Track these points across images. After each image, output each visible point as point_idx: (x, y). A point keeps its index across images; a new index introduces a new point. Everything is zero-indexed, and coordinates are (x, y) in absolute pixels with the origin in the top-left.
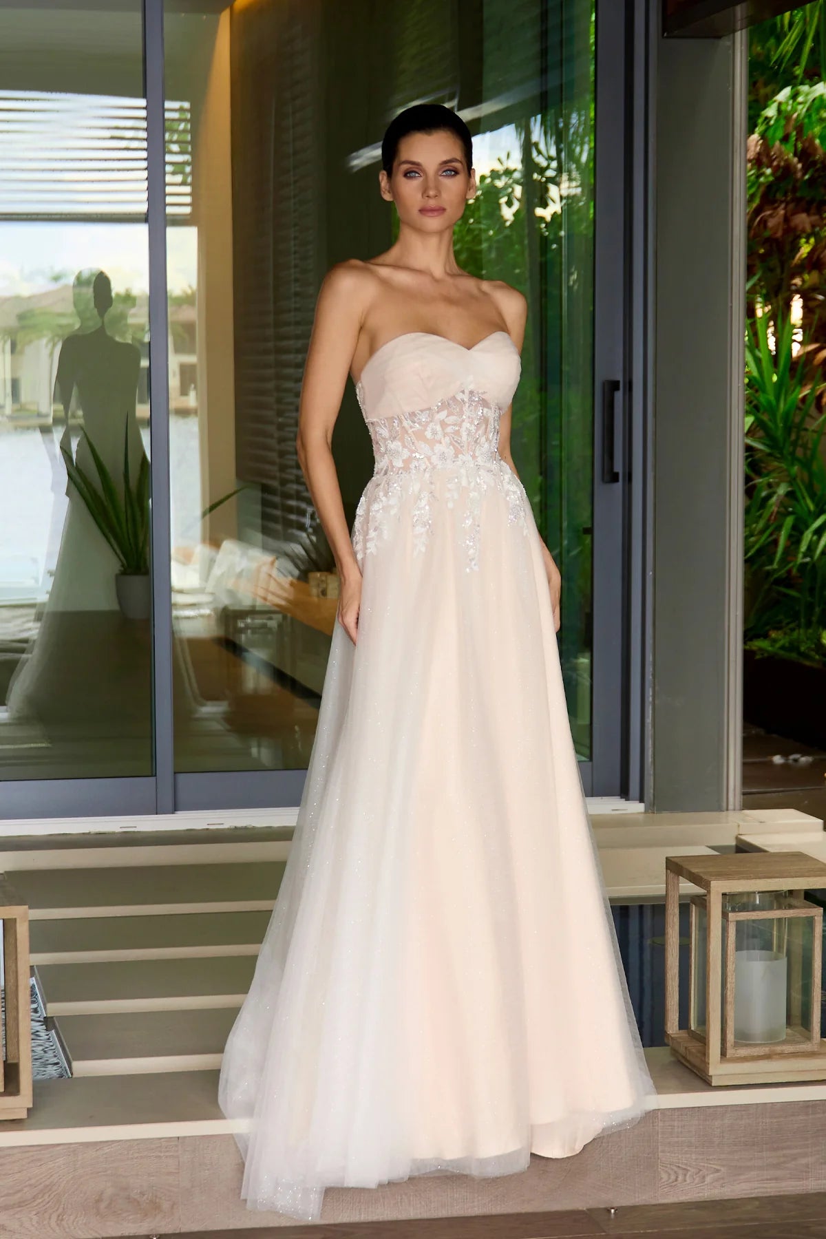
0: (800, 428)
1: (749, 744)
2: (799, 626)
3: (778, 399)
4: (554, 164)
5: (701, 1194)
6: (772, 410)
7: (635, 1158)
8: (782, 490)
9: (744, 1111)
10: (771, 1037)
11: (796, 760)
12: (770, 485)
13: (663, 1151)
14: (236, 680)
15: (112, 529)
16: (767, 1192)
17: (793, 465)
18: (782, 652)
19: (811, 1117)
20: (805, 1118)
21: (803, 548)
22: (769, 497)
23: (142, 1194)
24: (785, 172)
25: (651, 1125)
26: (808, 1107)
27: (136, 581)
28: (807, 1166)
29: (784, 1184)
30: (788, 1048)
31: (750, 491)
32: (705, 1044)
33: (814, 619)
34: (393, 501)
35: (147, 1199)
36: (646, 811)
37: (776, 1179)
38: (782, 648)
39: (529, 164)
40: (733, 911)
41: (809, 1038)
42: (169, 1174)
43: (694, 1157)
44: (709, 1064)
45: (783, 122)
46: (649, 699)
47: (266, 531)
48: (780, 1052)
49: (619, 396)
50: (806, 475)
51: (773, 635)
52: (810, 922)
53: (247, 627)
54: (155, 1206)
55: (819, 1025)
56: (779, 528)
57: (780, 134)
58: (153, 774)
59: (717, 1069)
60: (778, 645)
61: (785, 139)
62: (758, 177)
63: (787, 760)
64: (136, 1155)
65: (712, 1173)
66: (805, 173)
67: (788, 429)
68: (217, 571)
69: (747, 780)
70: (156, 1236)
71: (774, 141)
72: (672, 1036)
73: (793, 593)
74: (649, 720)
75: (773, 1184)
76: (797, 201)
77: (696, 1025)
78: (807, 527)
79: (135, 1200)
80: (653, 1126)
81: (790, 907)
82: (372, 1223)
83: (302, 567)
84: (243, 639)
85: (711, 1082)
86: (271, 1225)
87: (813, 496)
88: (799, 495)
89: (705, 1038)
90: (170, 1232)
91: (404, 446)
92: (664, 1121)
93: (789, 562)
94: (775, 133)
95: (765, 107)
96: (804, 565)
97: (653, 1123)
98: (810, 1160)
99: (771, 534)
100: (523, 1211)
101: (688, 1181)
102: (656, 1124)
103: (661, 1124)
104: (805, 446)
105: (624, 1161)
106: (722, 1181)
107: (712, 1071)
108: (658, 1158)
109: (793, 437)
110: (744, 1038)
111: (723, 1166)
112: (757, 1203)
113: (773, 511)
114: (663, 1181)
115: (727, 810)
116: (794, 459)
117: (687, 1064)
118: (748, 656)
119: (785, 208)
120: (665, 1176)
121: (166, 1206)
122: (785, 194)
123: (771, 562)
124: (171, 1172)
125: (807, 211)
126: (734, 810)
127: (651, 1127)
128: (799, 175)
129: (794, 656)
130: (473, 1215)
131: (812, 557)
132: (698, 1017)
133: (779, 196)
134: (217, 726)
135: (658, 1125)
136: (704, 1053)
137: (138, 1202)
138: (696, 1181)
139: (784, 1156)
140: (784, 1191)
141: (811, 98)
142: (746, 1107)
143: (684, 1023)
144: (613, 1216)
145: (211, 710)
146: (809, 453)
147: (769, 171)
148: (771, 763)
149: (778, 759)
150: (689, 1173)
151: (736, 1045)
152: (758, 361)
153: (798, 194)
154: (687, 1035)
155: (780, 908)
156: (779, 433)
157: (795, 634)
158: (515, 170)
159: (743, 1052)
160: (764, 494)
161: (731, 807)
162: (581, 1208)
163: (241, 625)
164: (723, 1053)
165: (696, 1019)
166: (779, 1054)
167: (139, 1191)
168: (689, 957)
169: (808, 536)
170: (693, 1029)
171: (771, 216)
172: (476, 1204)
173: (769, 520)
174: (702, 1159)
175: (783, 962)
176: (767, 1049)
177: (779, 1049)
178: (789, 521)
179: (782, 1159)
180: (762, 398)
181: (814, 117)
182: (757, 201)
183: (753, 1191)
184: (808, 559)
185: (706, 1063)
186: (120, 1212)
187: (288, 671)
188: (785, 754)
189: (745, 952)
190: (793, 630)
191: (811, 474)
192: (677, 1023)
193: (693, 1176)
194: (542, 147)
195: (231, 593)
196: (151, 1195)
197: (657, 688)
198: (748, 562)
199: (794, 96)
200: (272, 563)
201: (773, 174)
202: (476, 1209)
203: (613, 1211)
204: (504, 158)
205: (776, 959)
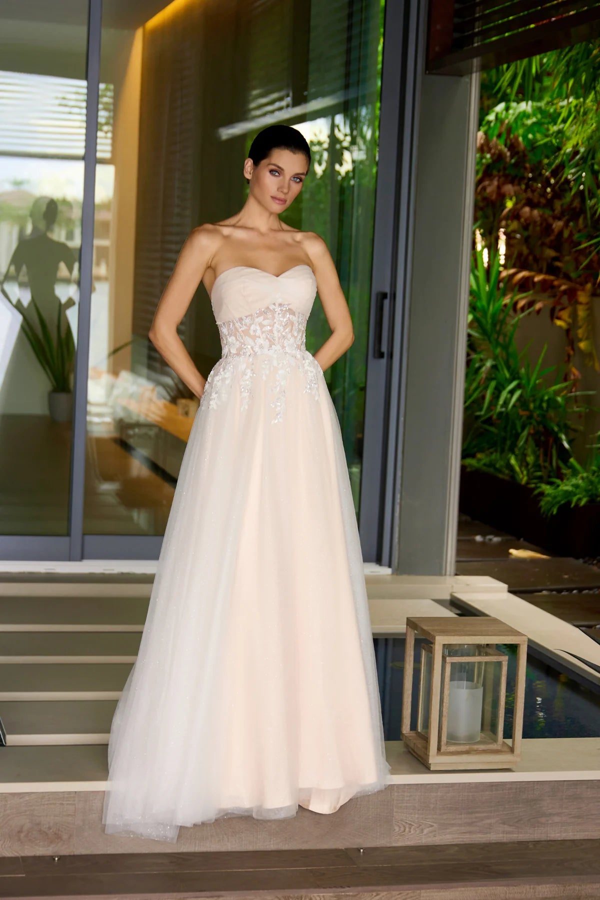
0: (503, 322)
1: (462, 527)
2: (496, 451)
3: (489, 304)
4: (349, 139)
5: (420, 841)
6: (484, 312)
7: (378, 816)
8: (489, 364)
9: (451, 787)
10: (470, 739)
11: (490, 540)
12: (481, 360)
13: (396, 812)
14: (126, 468)
15: (48, 362)
16: (463, 841)
17: (496, 347)
18: (485, 468)
19: (494, 792)
20: (491, 793)
21: (501, 402)
22: (480, 368)
23: (50, 828)
24: (499, 158)
25: (390, 794)
26: (492, 786)
27: (62, 397)
28: (490, 824)
29: (474, 836)
30: (482, 747)
31: (469, 363)
32: (427, 742)
33: (507, 448)
34: (228, 375)
35: (53, 831)
36: (393, 573)
37: (470, 832)
38: (485, 465)
39: (333, 138)
40: (450, 656)
41: (495, 741)
42: (68, 815)
43: (416, 816)
44: (429, 756)
45: (498, 124)
46: (398, 500)
47: (150, 367)
48: (476, 749)
49: (387, 303)
50: (504, 354)
51: (479, 456)
52: (499, 664)
53: (135, 435)
54: (58, 837)
55: (502, 732)
56: (486, 388)
57: (496, 132)
58: (68, 534)
59: (435, 760)
60: (482, 462)
61: (499, 136)
62: (482, 158)
63: (485, 539)
64: (46, 803)
65: (428, 827)
66: (512, 157)
67: (494, 325)
68: (116, 392)
69: (460, 552)
70: (57, 857)
71: (492, 137)
72: (406, 735)
73: (493, 429)
74: (397, 514)
75: (468, 836)
76: (506, 176)
77: (422, 728)
78: (504, 388)
79: (44, 832)
80: (391, 795)
81: (487, 654)
82: (203, 853)
83: (172, 394)
84: (131, 442)
85: (430, 768)
86: (135, 852)
87: (509, 368)
88: (499, 367)
89: (427, 738)
90: (67, 854)
91: (237, 340)
92: (398, 792)
93: (492, 410)
94: (493, 131)
95: (487, 114)
96: (501, 413)
97: (391, 793)
98: (493, 821)
99: (481, 392)
100: (303, 848)
101: (412, 832)
102: (393, 794)
103: (396, 794)
104: (505, 335)
105: (370, 817)
106: (434, 833)
107: (431, 761)
108: (393, 817)
109: (498, 328)
110: (453, 739)
111: (436, 823)
112: (456, 848)
113: (482, 378)
114: (395, 831)
115: (445, 575)
116: (498, 344)
117: (414, 754)
118: (463, 468)
119: (498, 181)
120: (397, 829)
121: (65, 837)
122: (499, 171)
123: (481, 410)
124: (70, 815)
125: (512, 182)
126: (450, 575)
127: (390, 796)
128: (508, 159)
129: (491, 470)
130: (270, 850)
131: (507, 408)
132: (423, 724)
133: (495, 172)
134: (112, 500)
135: (394, 795)
136: (426, 748)
137: (46, 834)
138: (418, 832)
139: (476, 818)
140: (475, 841)
141: (517, 111)
142: (452, 785)
143: (414, 726)
144: (362, 854)
145: (107, 487)
146: (507, 339)
147: (488, 156)
148: (474, 540)
149: (478, 538)
150: (413, 827)
151: (448, 744)
152: (476, 278)
153: (507, 172)
154: (415, 735)
155: (480, 655)
156: (489, 327)
157: (493, 457)
158: (325, 142)
159: (452, 748)
160: (477, 365)
161: (448, 573)
162: (340, 848)
163: (131, 432)
164: (439, 749)
165: (422, 725)
166: (476, 750)
167: (47, 826)
168: (419, 684)
169: (504, 395)
170: (419, 731)
171: (489, 185)
172: (272, 843)
173: (479, 383)
174: (422, 818)
175: (480, 691)
176: (468, 747)
177: (475, 747)
178: (493, 384)
179: (474, 820)
180: (479, 304)
181: (519, 123)
182: (480, 175)
183: (454, 840)
184: (503, 409)
185: (427, 755)
186: (34, 840)
187: (160, 464)
188: (484, 535)
189: (456, 682)
190: (492, 453)
191: (508, 354)
192: (409, 727)
193: (415, 829)
194: (342, 127)
195: (125, 409)
196: (55, 829)
197: (403, 494)
198: (466, 409)
199: (507, 109)
200: (153, 390)
201: (492, 157)
202: (272, 846)
203: (362, 850)
204: (318, 133)
205: (476, 688)
